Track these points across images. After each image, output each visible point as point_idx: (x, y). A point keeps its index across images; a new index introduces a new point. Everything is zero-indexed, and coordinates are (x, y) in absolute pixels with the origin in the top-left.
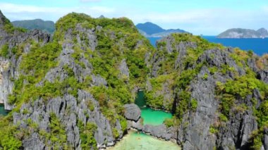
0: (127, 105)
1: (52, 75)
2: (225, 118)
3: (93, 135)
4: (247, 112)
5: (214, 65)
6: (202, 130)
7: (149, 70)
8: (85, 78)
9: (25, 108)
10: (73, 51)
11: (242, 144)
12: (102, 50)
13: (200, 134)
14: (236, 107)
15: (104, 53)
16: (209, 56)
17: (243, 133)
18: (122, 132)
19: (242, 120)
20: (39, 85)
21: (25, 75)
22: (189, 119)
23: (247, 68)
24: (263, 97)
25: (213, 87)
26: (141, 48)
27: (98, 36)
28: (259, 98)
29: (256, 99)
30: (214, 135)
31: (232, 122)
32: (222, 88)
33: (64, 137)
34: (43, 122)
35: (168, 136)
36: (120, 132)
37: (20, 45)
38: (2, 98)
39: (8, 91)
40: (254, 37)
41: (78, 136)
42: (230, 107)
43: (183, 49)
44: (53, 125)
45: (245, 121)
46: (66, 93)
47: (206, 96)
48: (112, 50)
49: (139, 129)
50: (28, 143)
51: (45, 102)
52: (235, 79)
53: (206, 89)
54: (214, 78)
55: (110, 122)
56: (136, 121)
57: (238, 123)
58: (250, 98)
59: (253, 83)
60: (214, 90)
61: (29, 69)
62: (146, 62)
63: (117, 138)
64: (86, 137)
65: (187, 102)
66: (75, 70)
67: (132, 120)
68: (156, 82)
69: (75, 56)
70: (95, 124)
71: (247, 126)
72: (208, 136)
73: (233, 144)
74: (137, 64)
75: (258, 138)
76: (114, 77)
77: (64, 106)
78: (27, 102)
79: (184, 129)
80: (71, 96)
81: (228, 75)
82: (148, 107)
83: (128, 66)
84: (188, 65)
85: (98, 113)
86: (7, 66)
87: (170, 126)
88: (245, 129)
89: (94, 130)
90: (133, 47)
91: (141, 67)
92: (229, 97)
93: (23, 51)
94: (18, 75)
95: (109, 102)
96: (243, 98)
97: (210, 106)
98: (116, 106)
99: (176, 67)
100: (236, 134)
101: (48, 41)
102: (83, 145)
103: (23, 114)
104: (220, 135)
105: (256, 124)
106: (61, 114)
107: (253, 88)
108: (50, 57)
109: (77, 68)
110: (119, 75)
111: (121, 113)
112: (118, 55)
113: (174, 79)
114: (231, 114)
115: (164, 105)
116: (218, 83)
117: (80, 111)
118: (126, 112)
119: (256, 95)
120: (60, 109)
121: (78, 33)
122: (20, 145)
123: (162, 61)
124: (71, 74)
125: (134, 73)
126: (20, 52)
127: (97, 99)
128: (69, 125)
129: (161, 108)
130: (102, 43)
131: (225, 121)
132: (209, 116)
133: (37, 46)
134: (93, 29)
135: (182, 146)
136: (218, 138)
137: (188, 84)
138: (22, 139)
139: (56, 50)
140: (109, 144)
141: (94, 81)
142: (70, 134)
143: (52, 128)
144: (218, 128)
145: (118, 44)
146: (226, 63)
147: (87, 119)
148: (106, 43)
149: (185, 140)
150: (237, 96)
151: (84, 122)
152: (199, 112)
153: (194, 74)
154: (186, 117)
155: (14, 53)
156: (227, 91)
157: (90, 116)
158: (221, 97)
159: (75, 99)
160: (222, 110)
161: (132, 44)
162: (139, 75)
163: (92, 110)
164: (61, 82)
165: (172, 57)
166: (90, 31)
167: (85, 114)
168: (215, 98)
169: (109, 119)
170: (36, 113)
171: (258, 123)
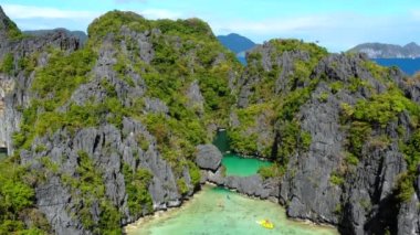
0: (199, 147)
1: (82, 95)
2: (355, 159)
3: (147, 189)
4: (389, 147)
5: (337, 78)
6: (319, 180)
7: (234, 99)
8: (134, 101)
9: (40, 143)
10: (115, 60)
11: (383, 197)
12: (161, 66)
13: (315, 186)
14: (373, 141)
15: (165, 70)
16: (330, 66)
17: (384, 180)
18: (192, 187)
19: (382, 160)
20: (61, 110)
21: (39, 100)
22: (298, 164)
23: (389, 84)
24: (415, 125)
25: (336, 111)
26: (222, 64)
27: (155, 44)
28: (410, 126)
29: (404, 127)
30: (337, 188)
31: (366, 165)
32: (351, 113)
33: (101, 188)
34: (68, 163)
35: (265, 193)
36: (189, 187)
37: (33, 55)
38: (4, 139)
39: (13, 126)
40: (399, 56)
41: (123, 188)
42: (363, 142)
43: (288, 62)
44: (83, 170)
45: (387, 161)
46: (103, 122)
47: (325, 126)
48: (177, 67)
49: (220, 183)
50: (43, 192)
51: (71, 136)
52: (372, 100)
53: (324, 115)
54: (338, 98)
55: (173, 169)
56: (214, 171)
57: (375, 165)
58: (394, 125)
59: (399, 103)
60: (337, 116)
61: (47, 89)
62: (230, 85)
63: (184, 195)
64: (136, 191)
65: (295, 138)
66: (118, 87)
67: (208, 169)
68: (246, 115)
69: (119, 68)
70: (150, 170)
71: (390, 168)
72: (329, 188)
73: (368, 199)
74: (215, 90)
75: (407, 180)
76: (181, 105)
77: (101, 141)
78: (42, 134)
79: (290, 180)
80: (112, 126)
81: (359, 94)
82: (233, 152)
83: (202, 91)
84: (296, 84)
85: (155, 153)
86: (12, 88)
87: (267, 178)
88: (387, 172)
89: (148, 180)
90: (210, 63)
91: (222, 94)
92: (362, 126)
93: (36, 65)
94: (28, 102)
95: (172, 139)
96: (384, 126)
97: (331, 142)
98: (182, 146)
99: (278, 89)
100: (373, 182)
101: (76, 49)
102: (131, 203)
103: (37, 152)
104: (347, 186)
105: (405, 164)
106: (97, 153)
107: (399, 110)
108: (79, 70)
109: (122, 85)
110: (188, 103)
111: (191, 158)
112: (185, 74)
113: (274, 109)
114: (364, 152)
115: (259, 149)
116: (344, 105)
117: (126, 150)
118: (198, 157)
119: (404, 121)
120: (95, 146)
121: (123, 38)
122: (31, 194)
123: (255, 83)
124: (112, 94)
125: (211, 103)
126: (31, 65)
127: (153, 132)
128: (109, 170)
129: (254, 154)
130: (160, 55)
131: (355, 164)
132: (330, 158)
133: (58, 55)
134: (147, 32)
135: (287, 208)
136: (344, 191)
137: (297, 111)
138: (34, 186)
139: (88, 61)
140: (172, 203)
141: (148, 106)
142: (110, 185)
143: (81, 174)
144: (344, 176)
145: (185, 58)
146: (356, 76)
147: (138, 162)
148: (168, 55)
149: (292, 196)
150: (374, 124)
151: (133, 168)
152: (315, 151)
153: (306, 95)
154: (293, 160)
155: (23, 67)
156: (359, 116)
157: (141, 159)
158: (348, 127)
159: (118, 131)
160: (350, 147)
161: (207, 58)
162: (220, 105)
163: (146, 150)
164: (96, 105)
165: (271, 75)
166: (142, 36)
167: (134, 155)
168: (339, 129)
169: (172, 164)
170: (57, 150)
171: (408, 163)
